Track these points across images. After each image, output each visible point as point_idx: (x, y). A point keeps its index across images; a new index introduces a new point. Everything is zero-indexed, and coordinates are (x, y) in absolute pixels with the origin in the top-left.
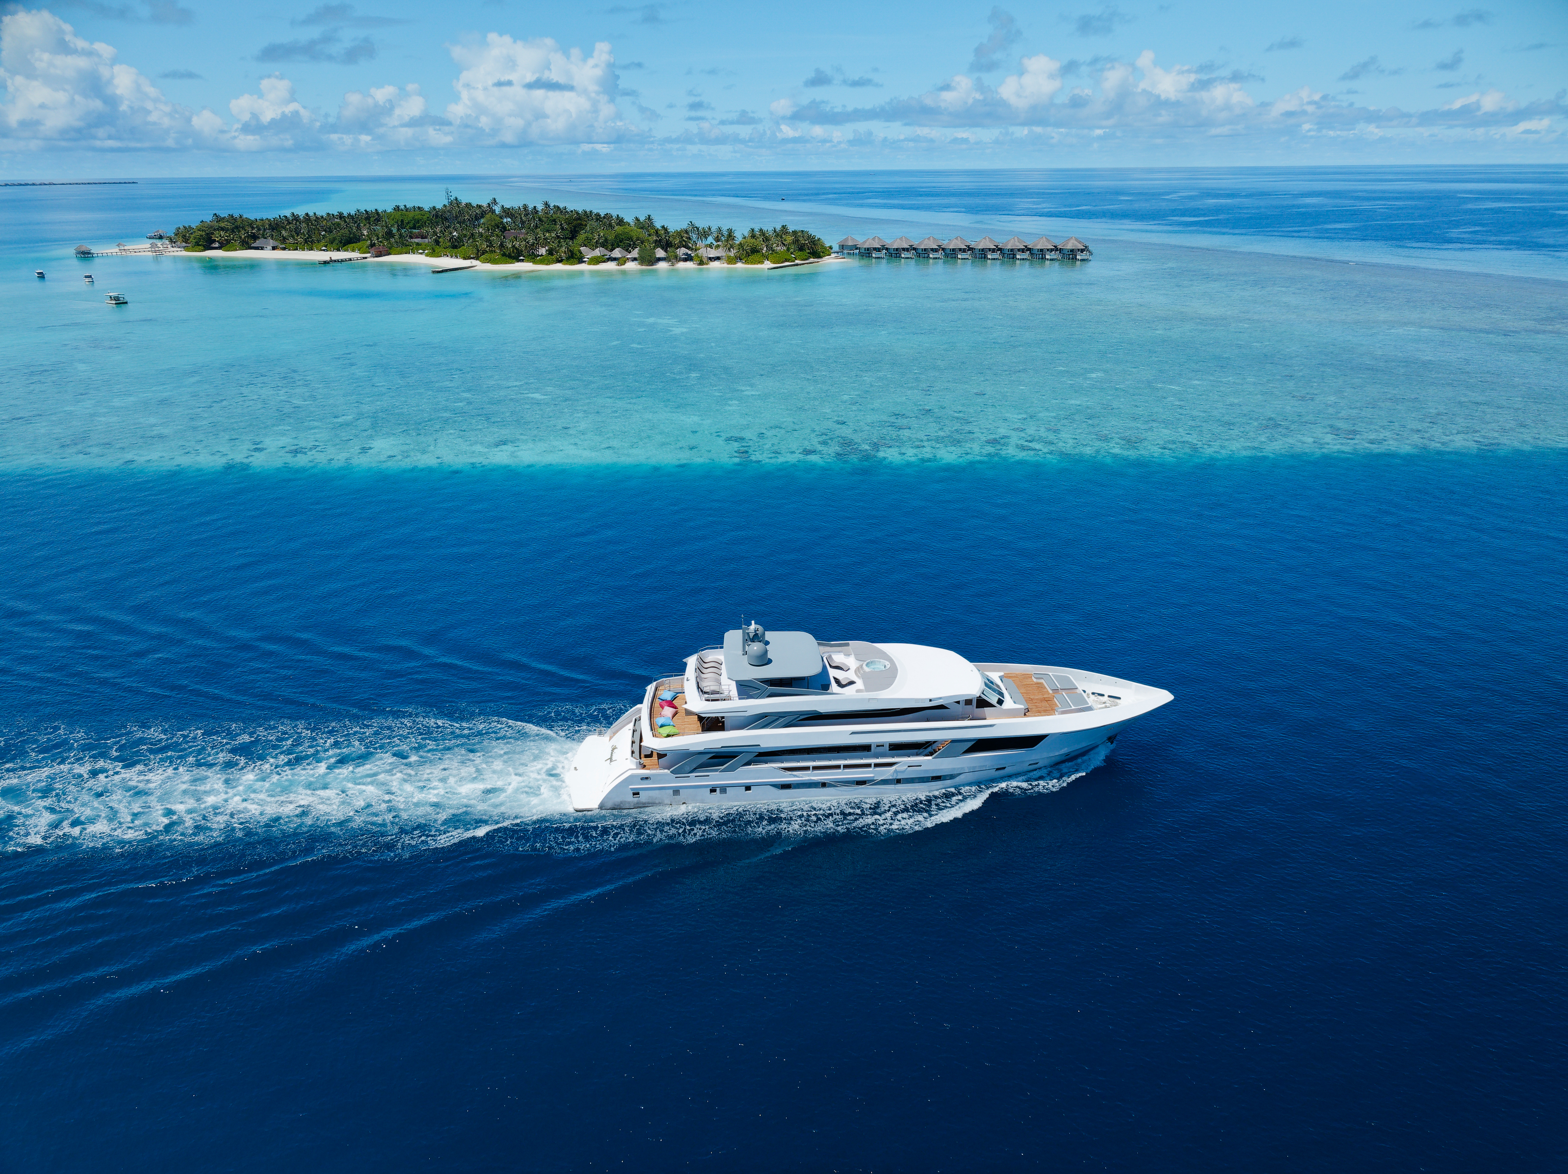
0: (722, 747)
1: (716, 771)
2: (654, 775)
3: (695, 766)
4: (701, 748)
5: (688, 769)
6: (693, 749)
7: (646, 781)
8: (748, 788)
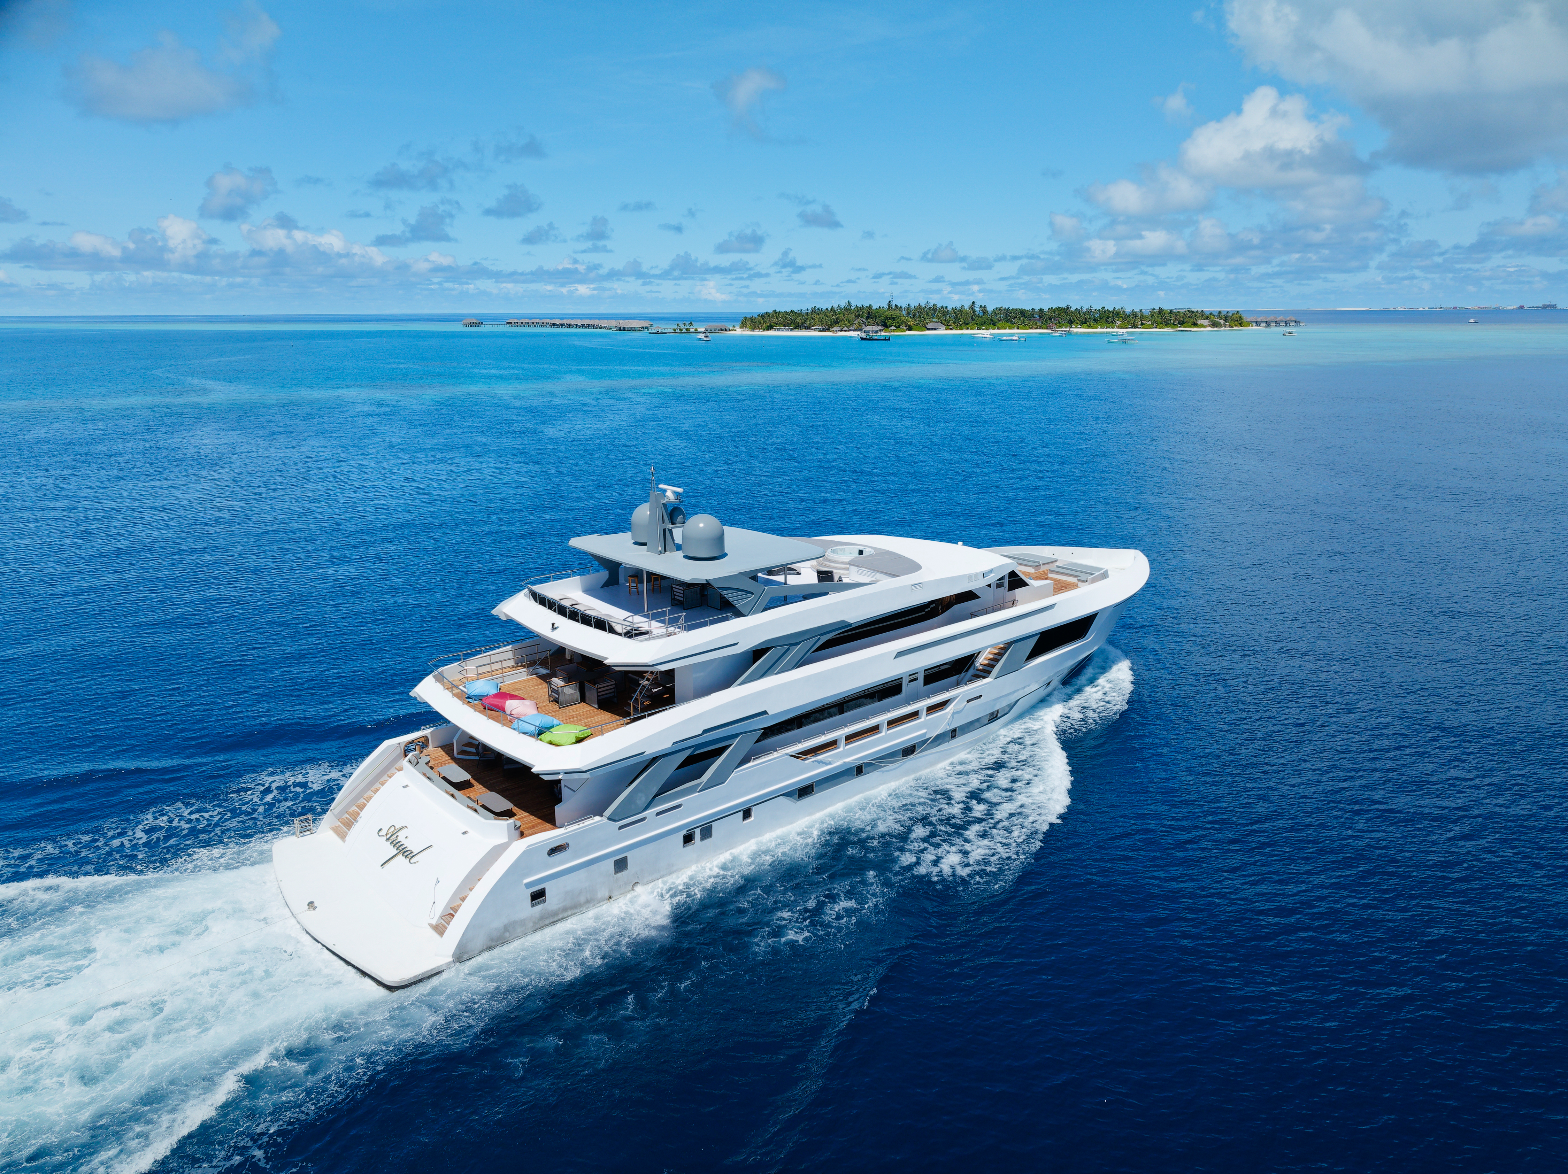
0: (705, 731)
1: (692, 790)
2: (575, 835)
3: (655, 790)
4: (665, 745)
5: (642, 800)
6: (651, 750)
7: (558, 856)
8: (747, 814)
